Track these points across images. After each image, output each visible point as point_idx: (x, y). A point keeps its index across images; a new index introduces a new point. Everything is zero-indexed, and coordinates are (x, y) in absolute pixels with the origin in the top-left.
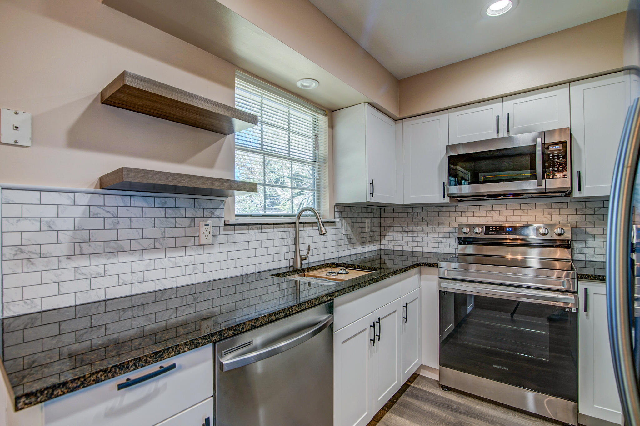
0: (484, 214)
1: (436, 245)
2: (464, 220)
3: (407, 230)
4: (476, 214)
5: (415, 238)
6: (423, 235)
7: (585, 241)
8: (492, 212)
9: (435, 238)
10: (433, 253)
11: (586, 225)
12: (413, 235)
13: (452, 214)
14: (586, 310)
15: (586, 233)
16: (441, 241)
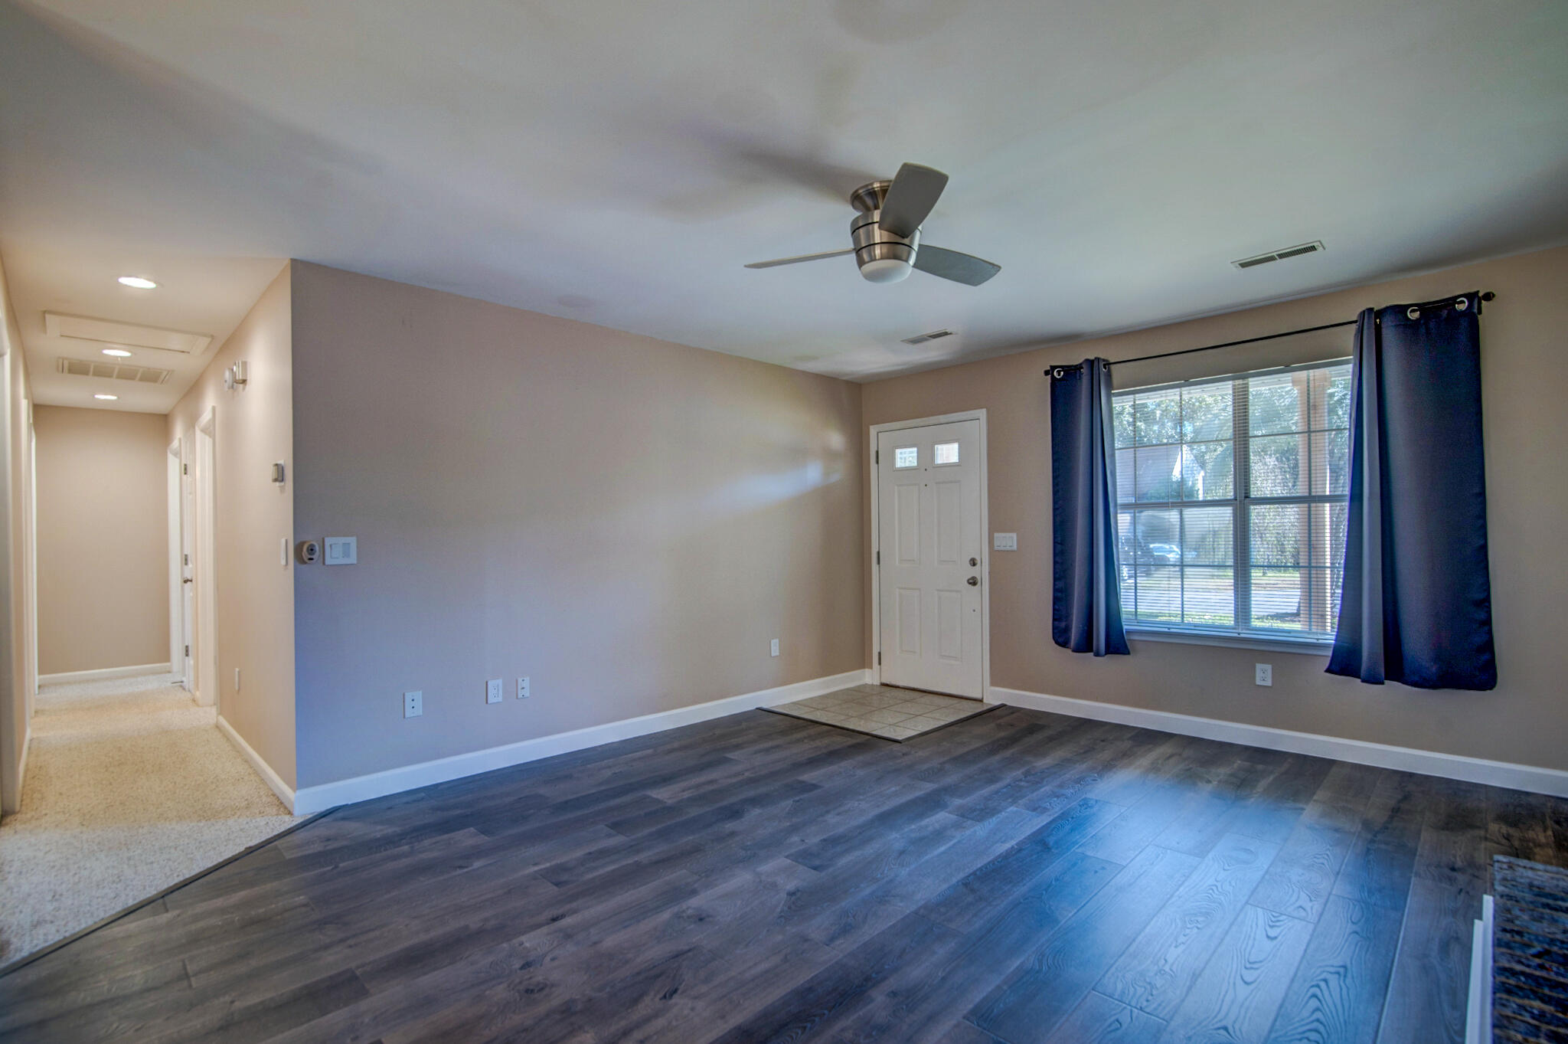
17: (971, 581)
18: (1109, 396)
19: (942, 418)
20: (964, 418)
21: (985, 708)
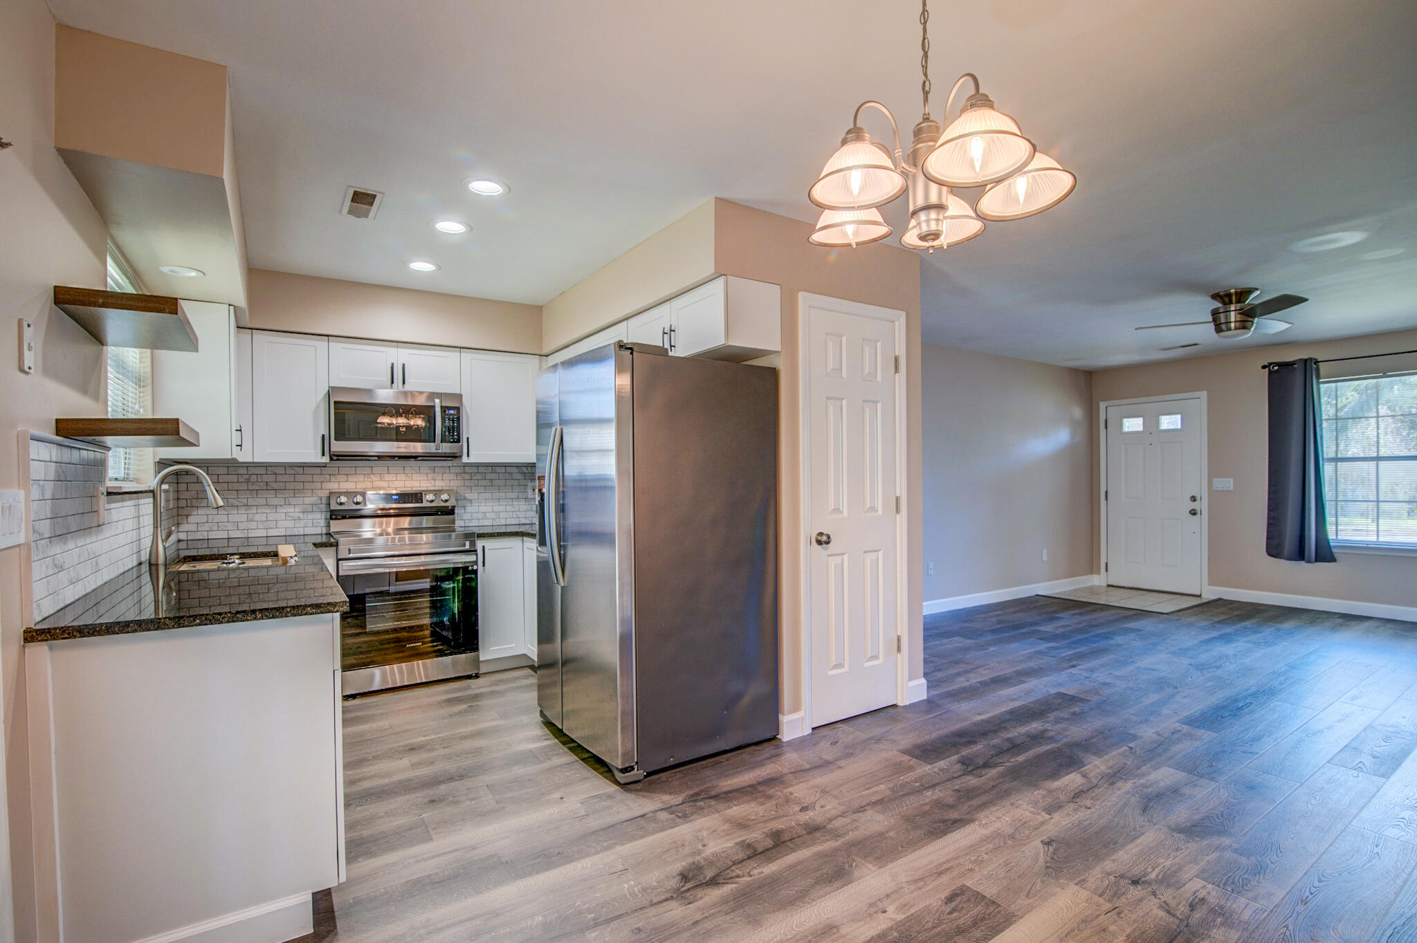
0: (361, 478)
1: (291, 524)
2: (334, 486)
3: (237, 503)
4: (351, 478)
5: (253, 517)
6: (267, 511)
7: (464, 507)
8: (372, 476)
9: (289, 514)
10: (286, 536)
11: (465, 490)
12: (248, 512)
13: (316, 478)
14: (484, 566)
15: (465, 499)
16: (299, 517)
17: (1192, 512)
18: (1318, 383)
19: (1166, 397)
20: (1189, 397)
21: (1204, 601)
